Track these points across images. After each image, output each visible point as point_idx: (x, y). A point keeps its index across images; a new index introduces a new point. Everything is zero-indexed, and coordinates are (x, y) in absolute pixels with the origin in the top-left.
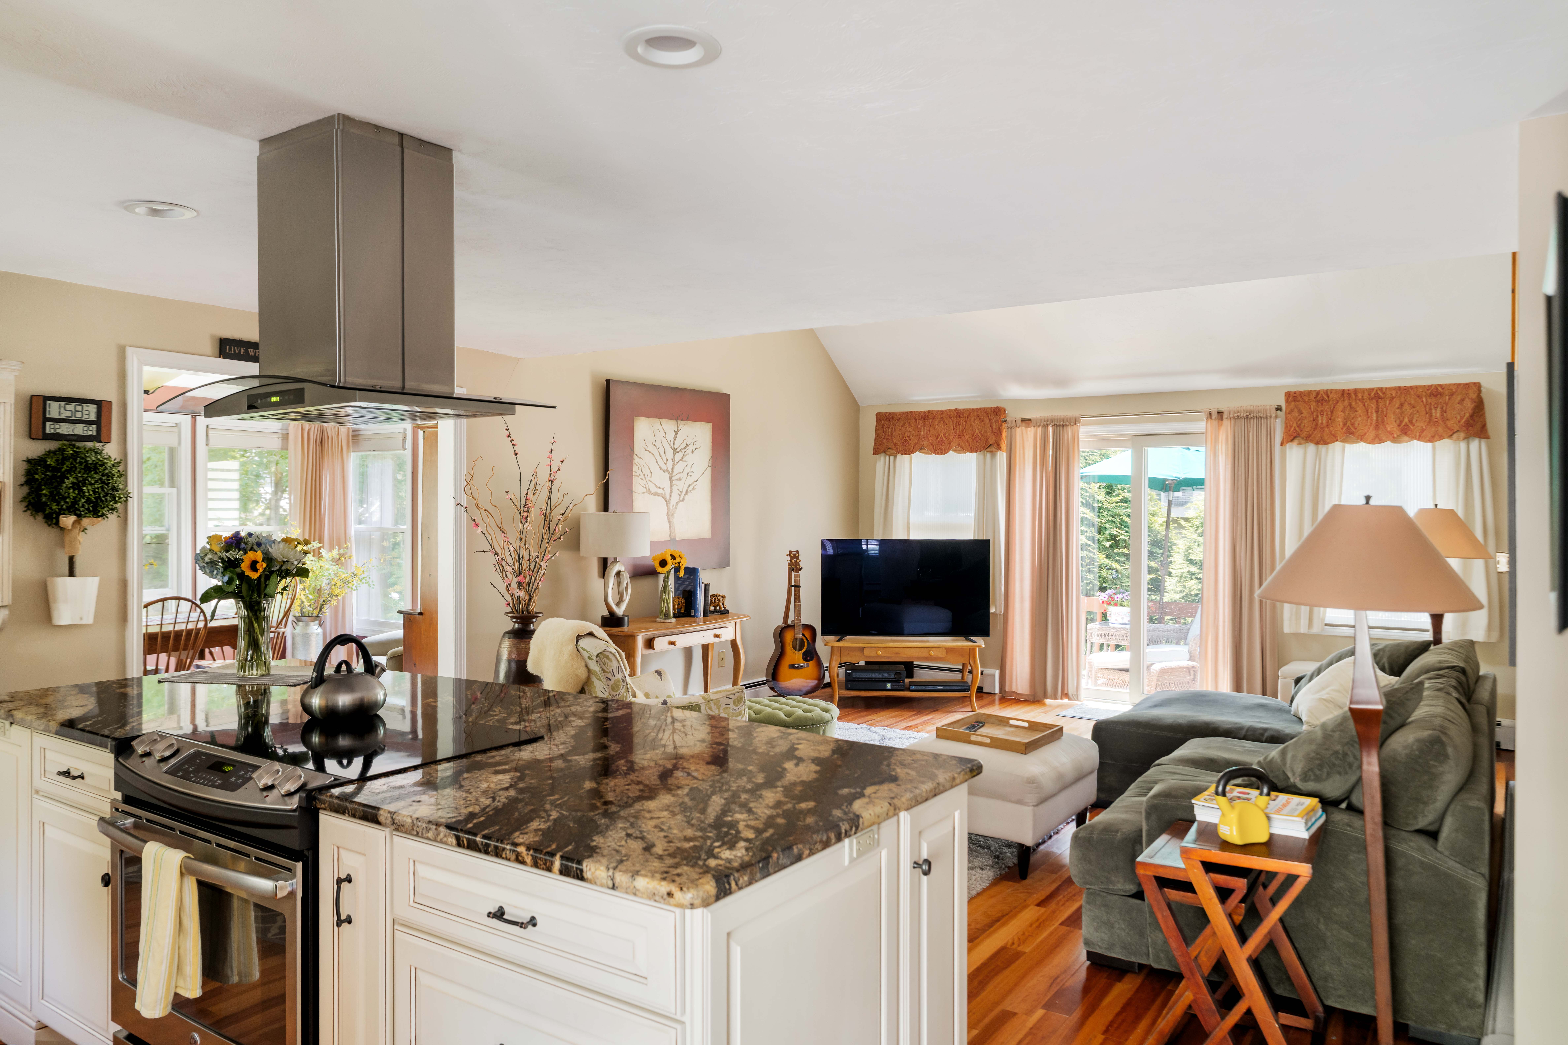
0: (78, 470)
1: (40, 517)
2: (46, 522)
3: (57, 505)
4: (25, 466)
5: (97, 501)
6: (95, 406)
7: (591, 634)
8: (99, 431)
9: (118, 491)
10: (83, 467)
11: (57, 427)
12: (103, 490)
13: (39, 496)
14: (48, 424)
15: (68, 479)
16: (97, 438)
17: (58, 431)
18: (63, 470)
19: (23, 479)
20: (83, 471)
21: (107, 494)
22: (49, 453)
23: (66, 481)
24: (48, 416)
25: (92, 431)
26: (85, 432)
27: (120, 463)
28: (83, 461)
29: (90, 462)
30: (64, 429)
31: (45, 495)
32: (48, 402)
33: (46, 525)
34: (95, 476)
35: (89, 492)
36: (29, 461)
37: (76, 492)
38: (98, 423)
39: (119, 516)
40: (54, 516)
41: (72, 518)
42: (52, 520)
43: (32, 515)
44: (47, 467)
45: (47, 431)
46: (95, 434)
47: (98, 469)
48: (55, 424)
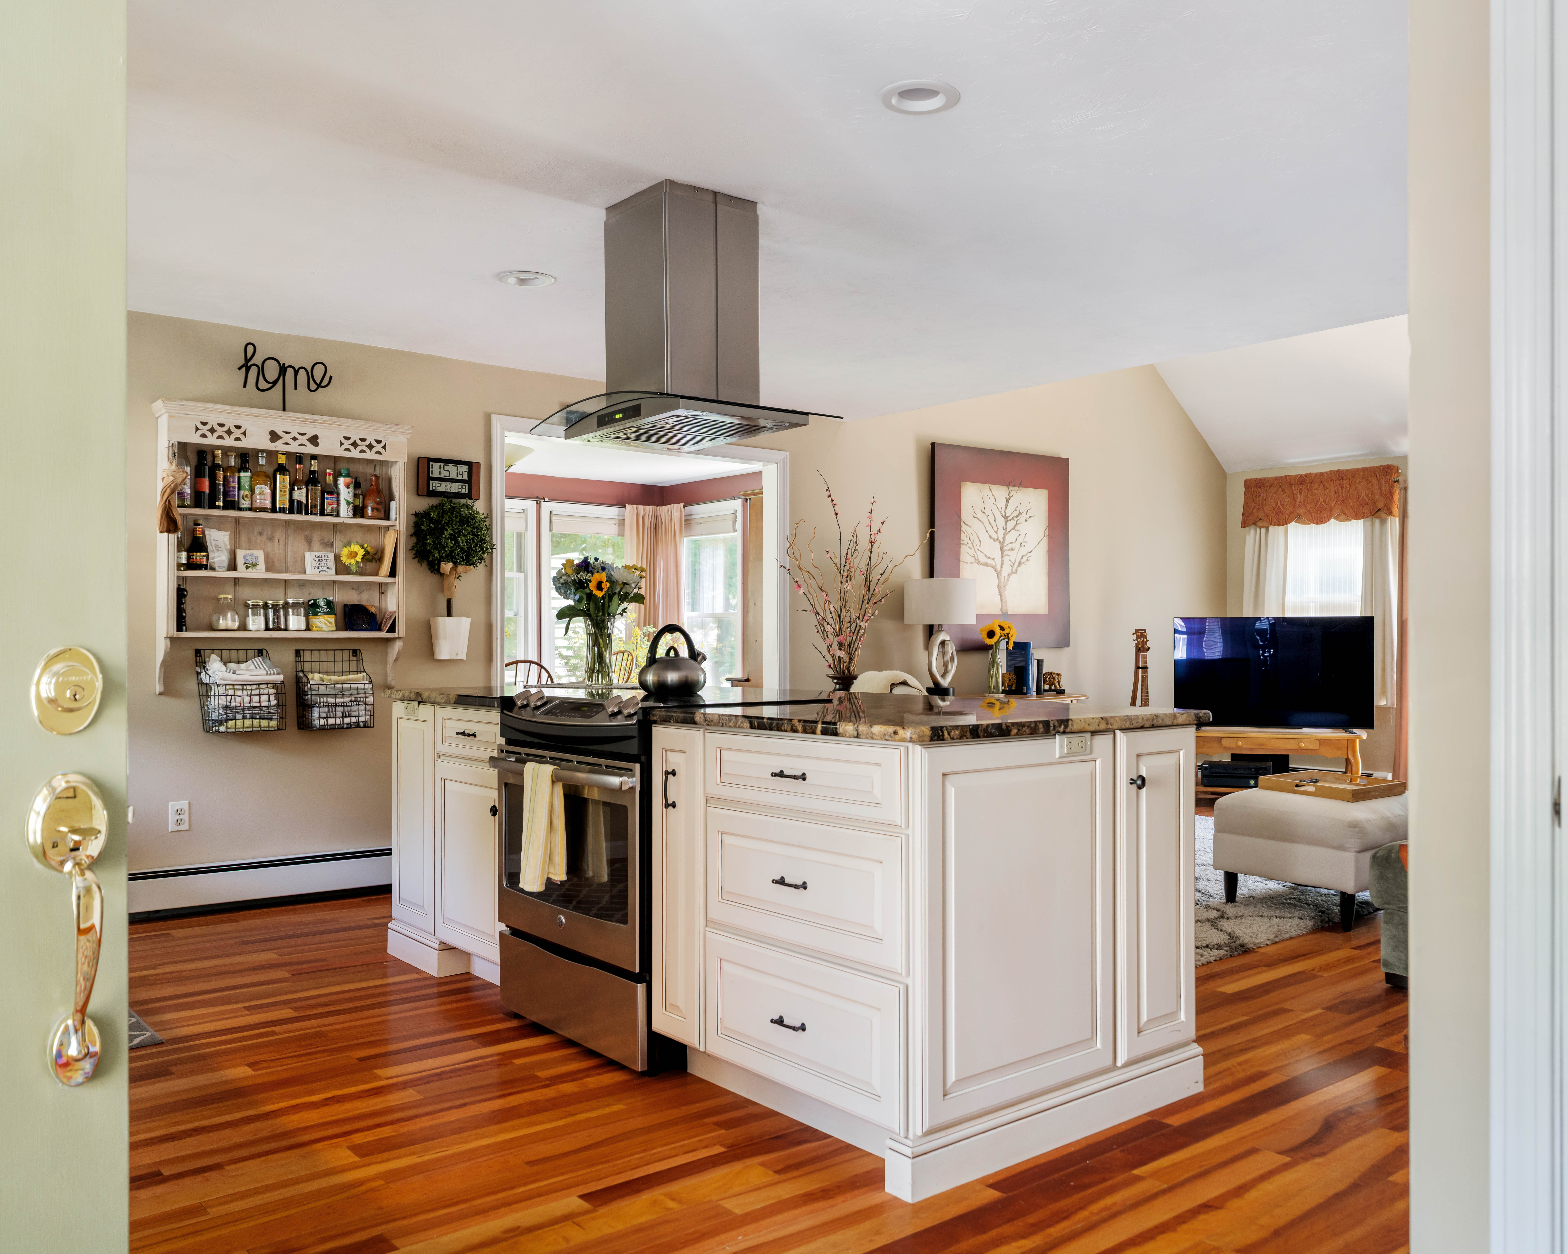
0: (454, 522)
1: (425, 564)
2: (429, 569)
3: (439, 553)
4: (413, 519)
5: (469, 551)
6: (467, 467)
7: (904, 683)
8: (470, 489)
9: (485, 543)
10: (458, 520)
11: (438, 485)
12: (473, 541)
13: (425, 545)
14: (431, 482)
15: (447, 530)
16: (469, 496)
17: (438, 488)
18: (443, 522)
19: (412, 531)
20: (458, 524)
21: (476, 545)
22: (433, 508)
23: (445, 532)
24: (431, 475)
25: (465, 489)
26: (460, 490)
27: (487, 517)
28: (458, 515)
29: (464, 515)
30: (443, 487)
31: (430, 544)
32: (431, 463)
33: (429, 571)
34: (468, 528)
35: (463, 543)
36: (416, 515)
37: (453, 542)
38: (469, 482)
39: (486, 566)
40: (436, 562)
41: (450, 565)
42: (434, 568)
43: (419, 561)
44: (431, 520)
45: (431, 489)
46: (467, 492)
47: (470, 522)
48: (437, 482)
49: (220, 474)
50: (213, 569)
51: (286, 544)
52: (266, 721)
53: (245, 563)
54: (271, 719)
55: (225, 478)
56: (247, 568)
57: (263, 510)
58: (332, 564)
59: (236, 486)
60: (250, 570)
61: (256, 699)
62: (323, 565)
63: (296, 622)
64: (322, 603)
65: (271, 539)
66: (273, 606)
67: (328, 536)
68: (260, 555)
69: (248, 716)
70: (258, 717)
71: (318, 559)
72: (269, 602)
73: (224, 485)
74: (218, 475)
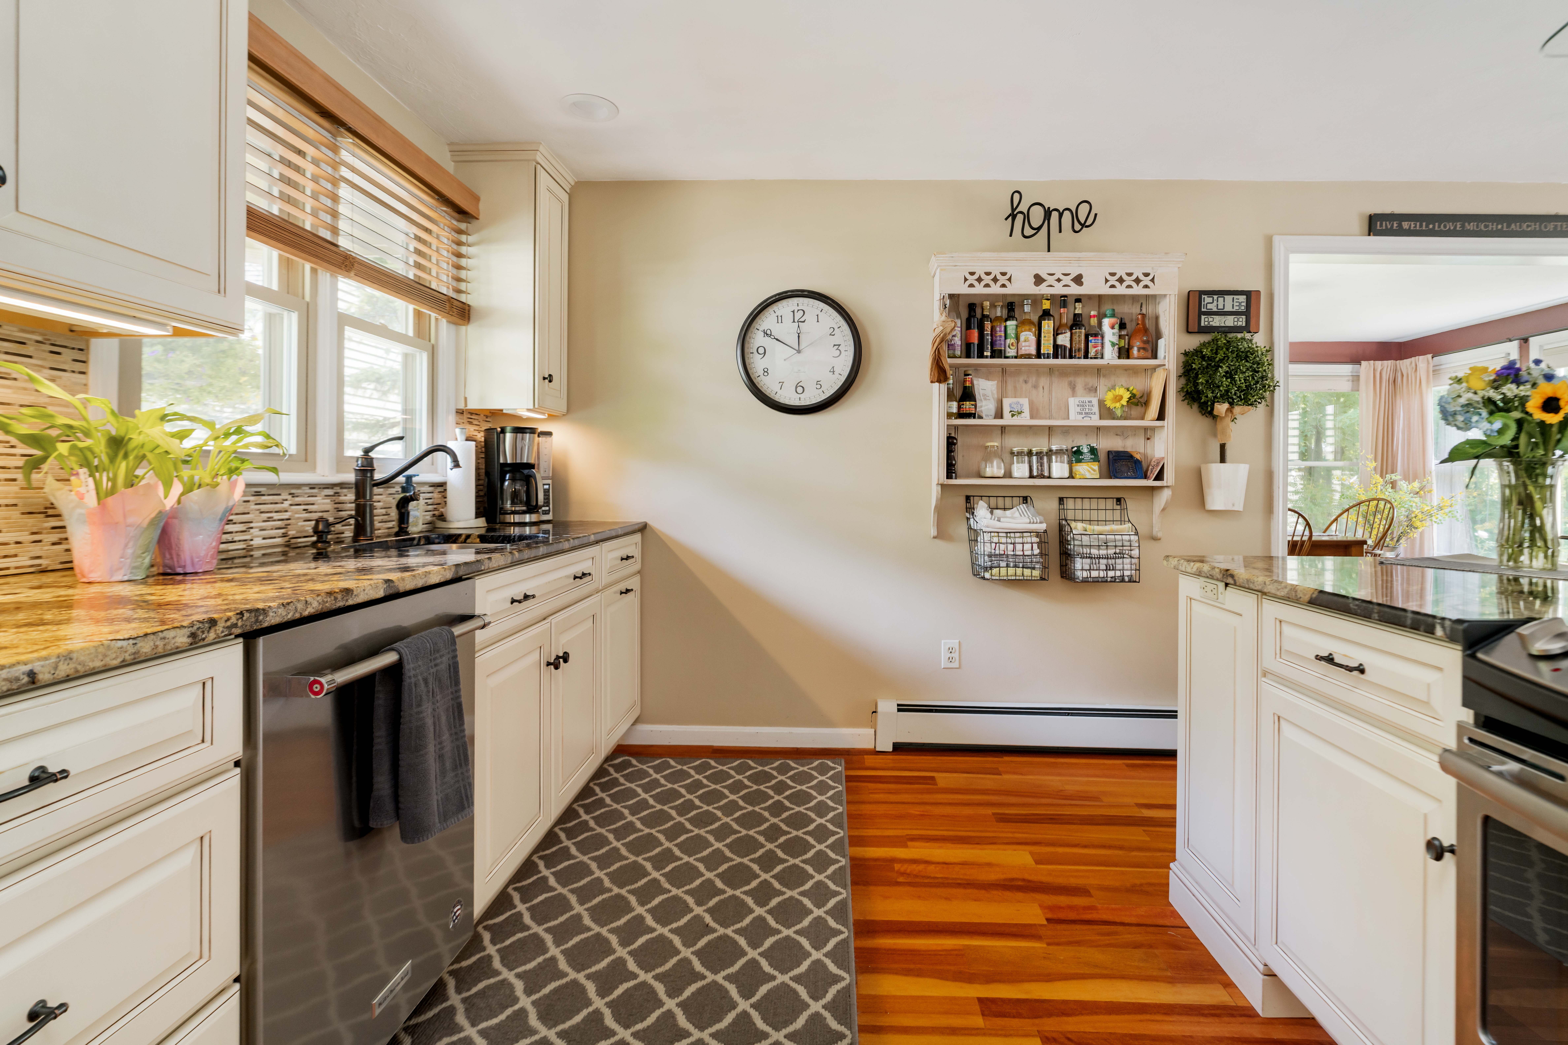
0: (1231, 358)
1: (1195, 406)
2: (1200, 412)
3: (1212, 393)
4: (1182, 358)
5: (1248, 389)
6: (1245, 297)
8: (1248, 321)
9: (1266, 380)
10: (1234, 355)
11: (1211, 320)
12: (1253, 378)
13: (1196, 385)
14: (1203, 317)
15: (1221, 367)
16: (1247, 328)
17: (1211, 323)
18: (1218, 359)
19: (1181, 371)
20: (1235, 359)
21: (1257, 382)
22: (1204, 345)
23: (1220, 369)
24: (1203, 310)
25: (1241, 321)
26: (1236, 323)
27: (1269, 351)
28: (1235, 349)
29: (1243, 349)
30: (1217, 321)
31: (1202, 383)
32: (1203, 296)
33: (1200, 415)
34: (1246, 364)
35: (1240, 381)
36: (1186, 354)
37: (1229, 380)
38: (1247, 313)
39: (1267, 406)
40: (1209, 403)
41: (1226, 406)
42: (1207, 410)
43: (1188, 404)
44: (1203, 357)
45: (1203, 325)
46: (1244, 325)
47: (1248, 357)
48: (1210, 317)
49: (988, 325)
50: (980, 417)
51: (1050, 391)
52: (1029, 570)
53: (1011, 411)
54: (1034, 568)
55: (993, 329)
56: (1013, 416)
57: (1028, 356)
58: (1096, 409)
59: (1003, 335)
60: (1015, 417)
61: (1019, 547)
62: (1087, 411)
63: (1059, 469)
64: (1085, 450)
65: (1035, 387)
66: (1037, 453)
67: (1092, 381)
68: (1025, 403)
69: (1012, 564)
70: (1021, 565)
71: (1082, 405)
72: (1034, 449)
73: (992, 335)
74: (986, 326)
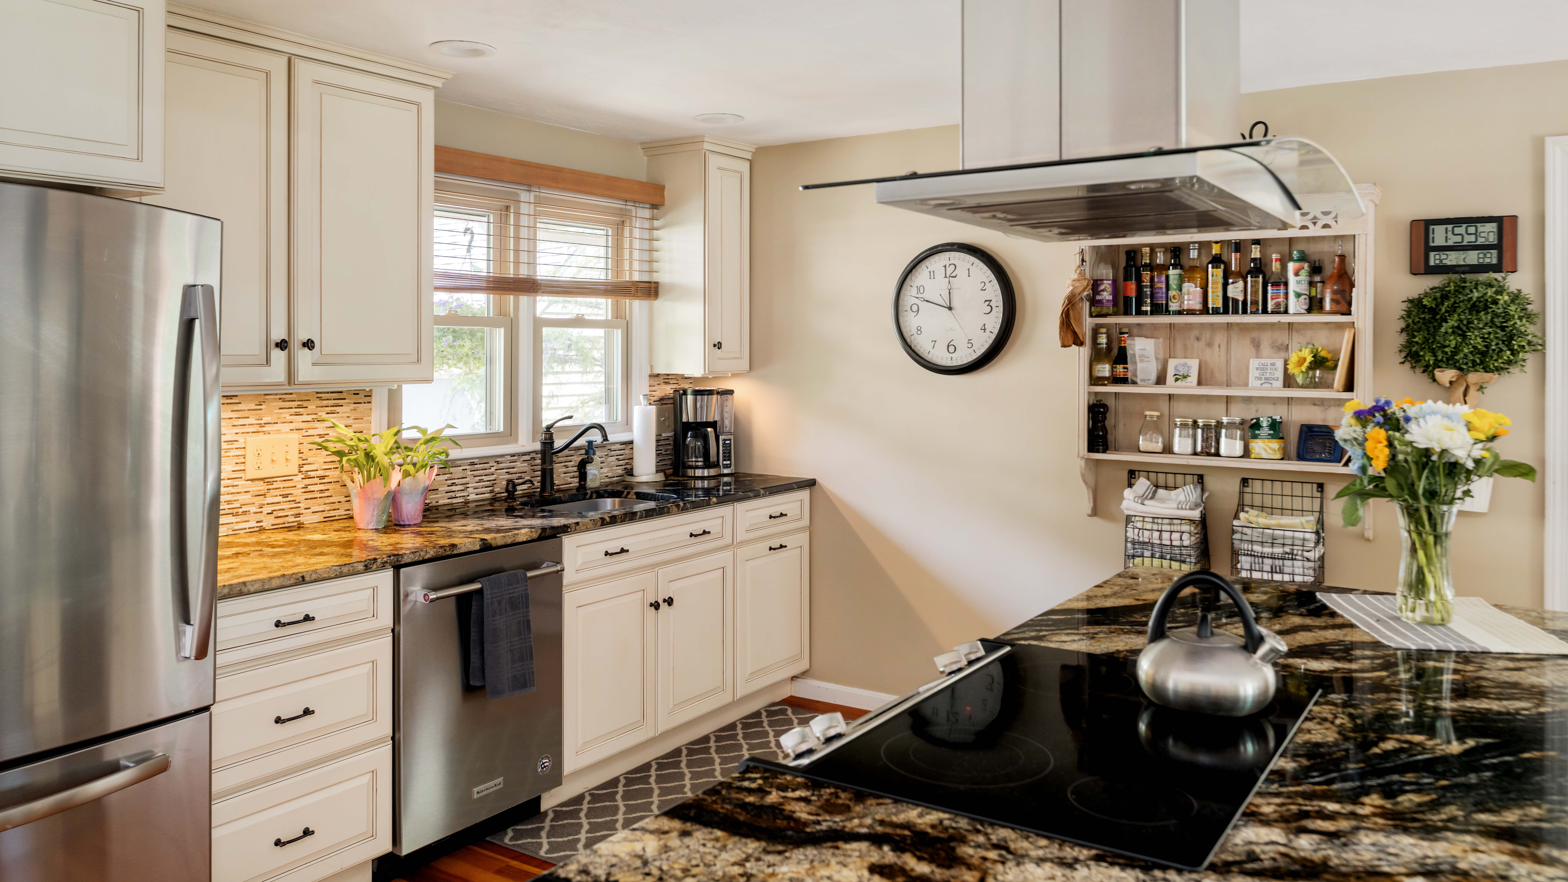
0: (1461, 310)
1: (1419, 370)
2: (1427, 377)
3: (1433, 356)
5: (1487, 351)
6: (1495, 225)
8: (1501, 258)
9: (1518, 338)
10: (1467, 306)
11: (1444, 257)
12: (1494, 336)
13: (1413, 344)
14: (1432, 254)
15: (1448, 322)
16: (1496, 268)
17: (1444, 262)
20: (1467, 311)
21: (1500, 342)
22: (1431, 290)
23: (1445, 324)
24: (1432, 244)
25: (1492, 258)
26: (1481, 261)
28: (1467, 298)
29: (1483, 299)
30: (1452, 259)
31: (1418, 343)
32: (1432, 227)
35: (1476, 339)
36: (1408, 302)
37: (1459, 339)
38: (1499, 247)
39: (1530, 370)
40: (1430, 369)
41: (1452, 373)
43: (1411, 367)
44: (1423, 308)
45: (1432, 263)
46: (1495, 262)
48: (1441, 253)
49: (1146, 275)
50: (1134, 383)
51: (1228, 349)
52: (1178, 564)
53: (1175, 375)
54: (1184, 562)
55: (1153, 279)
56: (1177, 380)
57: (1191, 312)
58: (1280, 374)
59: (1164, 286)
60: (1179, 382)
61: (1166, 535)
62: (1268, 375)
63: (1231, 446)
64: (1265, 423)
65: (1210, 345)
66: (1204, 425)
67: (1282, 337)
68: (1194, 365)
69: (1157, 555)
70: (1168, 557)
71: (1262, 368)
72: (1199, 421)
73: (1152, 286)
74: (1144, 276)
